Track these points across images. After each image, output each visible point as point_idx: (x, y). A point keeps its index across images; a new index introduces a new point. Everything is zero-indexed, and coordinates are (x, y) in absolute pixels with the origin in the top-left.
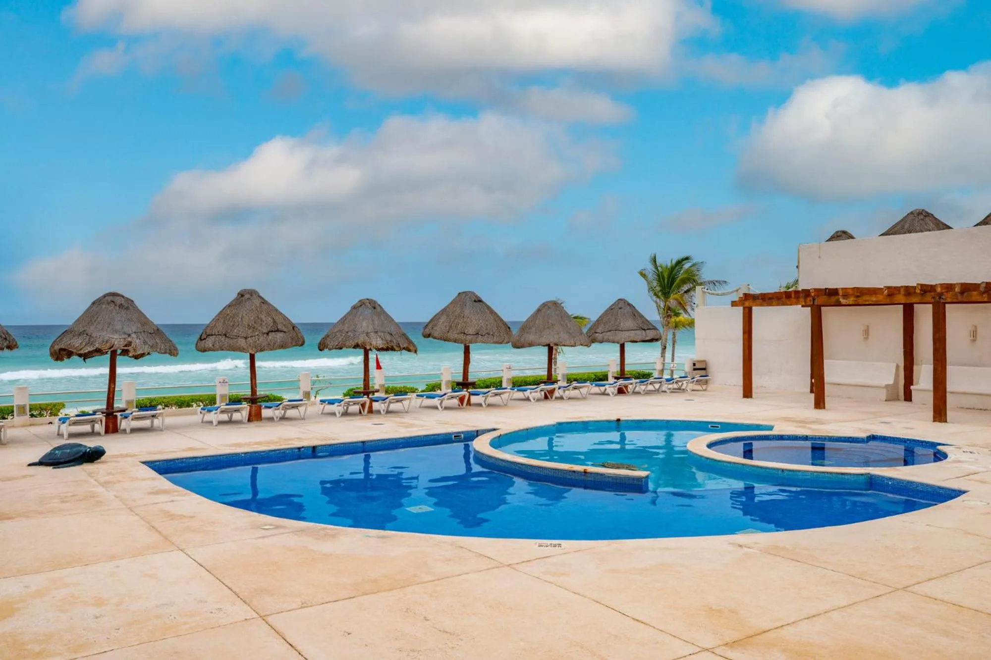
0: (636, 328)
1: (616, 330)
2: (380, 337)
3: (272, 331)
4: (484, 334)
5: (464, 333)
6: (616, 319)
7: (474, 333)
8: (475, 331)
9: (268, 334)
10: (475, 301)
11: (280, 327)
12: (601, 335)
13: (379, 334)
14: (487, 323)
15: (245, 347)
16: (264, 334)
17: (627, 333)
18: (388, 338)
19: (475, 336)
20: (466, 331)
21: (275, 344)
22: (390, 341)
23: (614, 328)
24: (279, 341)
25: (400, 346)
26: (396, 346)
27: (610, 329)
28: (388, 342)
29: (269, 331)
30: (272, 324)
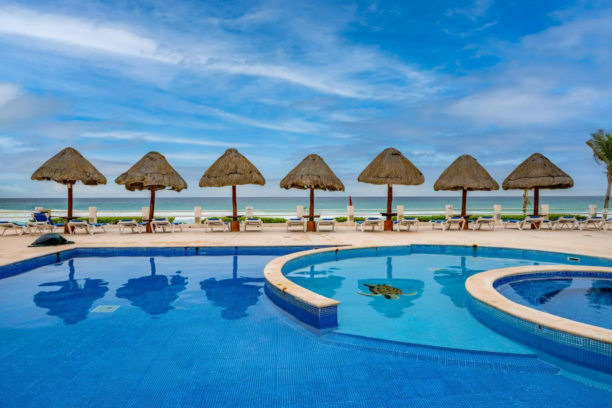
0: (544, 175)
1: (526, 177)
2: (310, 178)
3: (232, 173)
4: (393, 177)
5: (378, 177)
6: (527, 169)
7: (385, 177)
8: (385, 175)
9: (229, 175)
10: (393, 154)
11: (238, 171)
12: (513, 181)
13: (310, 176)
14: (397, 169)
15: (213, 183)
16: (227, 175)
17: (534, 180)
18: (315, 178)
19: (385, 178)
20: (380, 175)
21: (231, 181)
22: (316, 181)
23: (524, 176)
24: (234, 179)
25: (323, 185)
26: (321, 185)
27: (520, 177)
28: (315, 182)
29: (230, 173)
30: (234, 169)
